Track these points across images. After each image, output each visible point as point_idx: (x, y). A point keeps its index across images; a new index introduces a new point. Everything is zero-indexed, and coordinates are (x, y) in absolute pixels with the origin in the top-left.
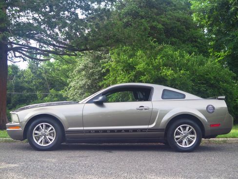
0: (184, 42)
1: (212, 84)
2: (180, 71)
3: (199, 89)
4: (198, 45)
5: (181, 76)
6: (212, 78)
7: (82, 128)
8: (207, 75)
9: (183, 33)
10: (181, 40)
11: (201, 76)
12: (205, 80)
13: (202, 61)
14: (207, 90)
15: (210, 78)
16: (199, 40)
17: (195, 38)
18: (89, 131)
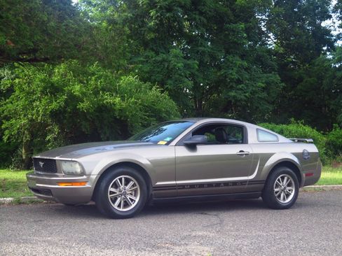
5: (131, 105)
7: (174, 182)
18: (183, 186)
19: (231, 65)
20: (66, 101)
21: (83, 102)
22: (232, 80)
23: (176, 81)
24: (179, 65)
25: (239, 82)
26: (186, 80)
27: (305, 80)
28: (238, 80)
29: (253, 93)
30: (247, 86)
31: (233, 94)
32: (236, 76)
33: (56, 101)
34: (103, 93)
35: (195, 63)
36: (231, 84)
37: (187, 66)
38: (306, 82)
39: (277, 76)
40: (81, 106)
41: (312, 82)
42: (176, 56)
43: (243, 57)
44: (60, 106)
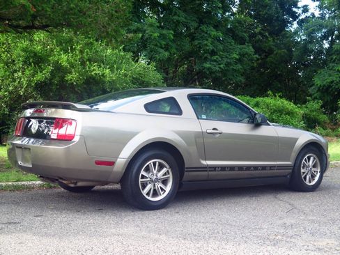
19: (206, 35)
20: (52, 72)
21: (71, 73)
22: (206, 51)
23: (152, 51)
24: (156, 35)
25: (213, 53)
26: (162, 50)
27: (275, 52)
28: (213, 50)
29: (228, 64)
30: (222, 58)
31: (207, 65)
32: (211, 47)
33: (41, 72)
34: (90, 63)
35: (170, 34)
36: (206, 55)
37: (162, 36)
38: (276, 54)
39: (251, 47)
40: (69, 77)
41: (282, 54)
42: (151, 25)
43: (216, 27)
44: (46, 78)
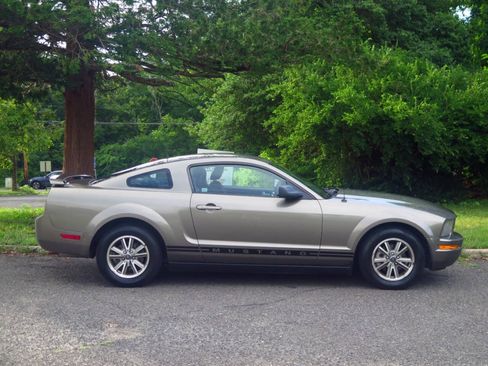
0: (423, 37)
1: (481, 127)
2: (419, 103)
3: (456, 136)
4: (451, 43)
5: (421, 112)
6: (481, 115)
8: (471, 108)
9: (422, 20)
10: (417, 33)
11: (460, 111)
12: (468, 119)
13: (460, 79)
14: (470, 139)
15: (477, 116)
16: (453, 34)
17: (444, 29)
33: (319, 111)
40: (347, 117)
44: (324, 119)
